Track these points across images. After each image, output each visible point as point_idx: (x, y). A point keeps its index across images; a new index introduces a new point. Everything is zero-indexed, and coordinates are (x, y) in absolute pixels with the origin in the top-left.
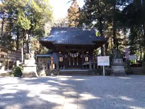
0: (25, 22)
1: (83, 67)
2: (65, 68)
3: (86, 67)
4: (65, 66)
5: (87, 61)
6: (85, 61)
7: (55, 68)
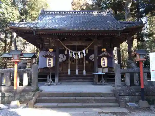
0: (12, 14)
1: (96, 80)
2: (59, 80)
3: (103, 80)
4: (59, 76)
5: (106, 65)
6: (101, 67)
7: (29, 84)
